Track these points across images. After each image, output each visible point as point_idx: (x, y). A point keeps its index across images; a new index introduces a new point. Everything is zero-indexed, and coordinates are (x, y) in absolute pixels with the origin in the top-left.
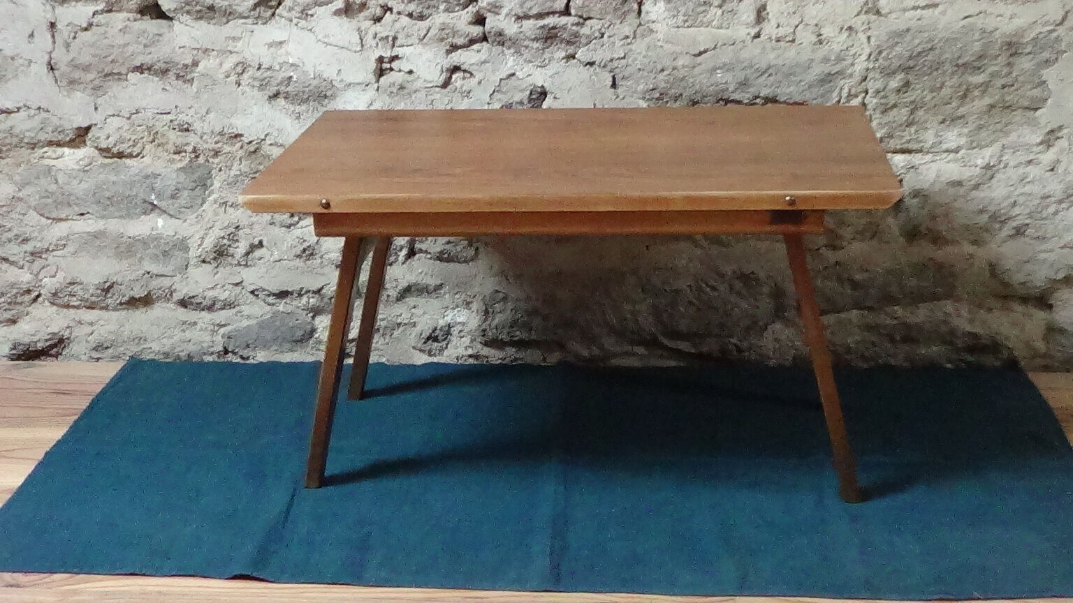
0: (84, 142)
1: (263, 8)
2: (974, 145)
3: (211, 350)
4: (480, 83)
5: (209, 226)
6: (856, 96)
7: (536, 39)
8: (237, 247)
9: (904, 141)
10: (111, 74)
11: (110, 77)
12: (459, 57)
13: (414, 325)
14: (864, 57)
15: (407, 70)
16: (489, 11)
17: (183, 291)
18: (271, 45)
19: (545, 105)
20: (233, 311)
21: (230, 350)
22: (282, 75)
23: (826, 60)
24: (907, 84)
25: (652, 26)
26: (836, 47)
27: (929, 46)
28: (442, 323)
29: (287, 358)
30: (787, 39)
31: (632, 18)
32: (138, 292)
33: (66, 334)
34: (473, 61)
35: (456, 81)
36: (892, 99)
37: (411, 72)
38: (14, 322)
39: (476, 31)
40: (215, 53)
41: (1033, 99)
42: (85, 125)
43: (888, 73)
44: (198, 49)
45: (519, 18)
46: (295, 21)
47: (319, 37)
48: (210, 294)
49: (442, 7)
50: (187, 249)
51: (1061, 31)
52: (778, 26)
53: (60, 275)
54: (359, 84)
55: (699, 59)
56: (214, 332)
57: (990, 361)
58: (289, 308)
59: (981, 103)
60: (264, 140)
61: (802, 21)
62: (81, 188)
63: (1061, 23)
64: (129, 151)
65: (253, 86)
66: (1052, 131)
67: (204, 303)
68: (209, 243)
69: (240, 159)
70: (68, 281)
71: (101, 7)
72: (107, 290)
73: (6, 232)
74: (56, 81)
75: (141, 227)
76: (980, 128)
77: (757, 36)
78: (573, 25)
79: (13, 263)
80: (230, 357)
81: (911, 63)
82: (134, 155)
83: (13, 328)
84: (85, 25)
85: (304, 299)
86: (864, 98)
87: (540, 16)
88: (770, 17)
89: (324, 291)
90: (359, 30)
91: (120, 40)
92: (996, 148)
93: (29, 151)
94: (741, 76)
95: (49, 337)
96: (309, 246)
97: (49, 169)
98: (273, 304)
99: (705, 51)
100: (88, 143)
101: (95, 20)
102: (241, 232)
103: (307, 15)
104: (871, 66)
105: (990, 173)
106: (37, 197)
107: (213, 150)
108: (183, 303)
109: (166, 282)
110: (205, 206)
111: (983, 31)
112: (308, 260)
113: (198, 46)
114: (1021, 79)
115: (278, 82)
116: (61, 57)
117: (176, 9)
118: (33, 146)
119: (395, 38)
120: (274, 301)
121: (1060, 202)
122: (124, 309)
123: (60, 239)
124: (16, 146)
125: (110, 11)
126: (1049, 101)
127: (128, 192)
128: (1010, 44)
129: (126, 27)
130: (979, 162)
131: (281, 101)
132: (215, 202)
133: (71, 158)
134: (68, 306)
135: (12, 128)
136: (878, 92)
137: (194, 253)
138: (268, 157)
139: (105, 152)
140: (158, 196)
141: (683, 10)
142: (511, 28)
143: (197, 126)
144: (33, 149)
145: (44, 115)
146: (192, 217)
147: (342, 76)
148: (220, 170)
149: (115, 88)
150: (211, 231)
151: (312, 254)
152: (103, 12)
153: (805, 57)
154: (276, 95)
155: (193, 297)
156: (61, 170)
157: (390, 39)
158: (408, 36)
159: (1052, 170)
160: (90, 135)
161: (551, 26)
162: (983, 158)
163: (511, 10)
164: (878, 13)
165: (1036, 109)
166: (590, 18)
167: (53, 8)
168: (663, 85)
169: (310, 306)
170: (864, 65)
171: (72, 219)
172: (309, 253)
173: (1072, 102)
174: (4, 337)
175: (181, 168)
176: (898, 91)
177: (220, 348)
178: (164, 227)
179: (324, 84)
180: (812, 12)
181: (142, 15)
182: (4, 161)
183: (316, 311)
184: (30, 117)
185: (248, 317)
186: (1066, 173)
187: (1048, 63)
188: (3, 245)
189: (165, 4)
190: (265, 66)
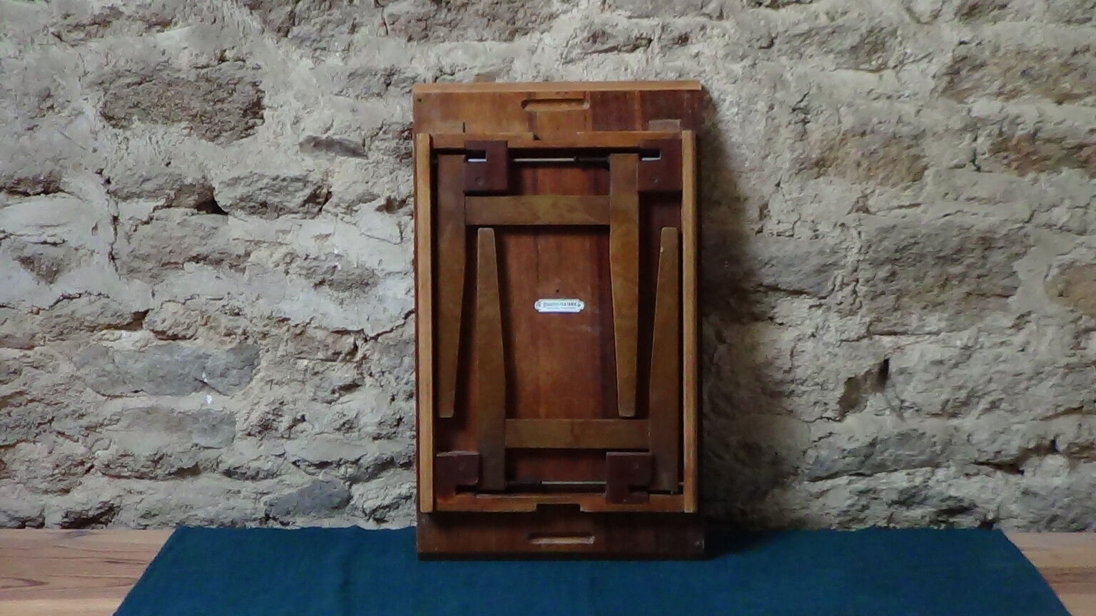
0: (141, 324)
1: (311, 204)
2: (954, 327)
3: (254, 516)
5: (255, 402)
6: (848, 285)
8: (281, 421)
9: (891, 324)
10: (169, 263)
11: (167, 267)
14: (855, 250)
17: (229, 461)
18: (317, 237)
20: (276, 480)
21: (271, 516)
22: (326, 266)
23: (821, 252)
24: (893, 274)
26: (831, 241)
27: (913, 241)
29: (326, 523)
30: (787, 234)
32: (187, 463)
33: (116, 502)
36: (881, 286)
38: (66, 491)
40: (266, 245)
41: (1004, 288)
42: (142, 310)
43: (876, 264)
44: (251, 241)
46: (340, 216)
47: (363, 231)
48: (254, 465)
50: (234, 423)
51: (1029, 227)
52: (779, 222)
53: (113, 448)
54: (397, 273)
56: (256, 500)
57: (966, 522)
58: (328, 478)
59: (958, 292)
60: (309, 323)
61: (799, 219)
62: (137, 367)
63: (1028, 222)
64: (183, 333)
65: (300, 275)
66: (1022, 316)
67: (249, 473)
68: (255, 418)
69: (287, 341)
70: (121, 453)
71: (162, 202)
72: (156, 462)
73: (64, 408)
74: (117, 270)
75: (191, 403)
76: (958, 313)
77: (760, 231)
79: (68, 437)
80: (271, 524)
81: (898, 256)
82: (188, 336)
83: (67, 497)
84: (145, 219)
85: (343, 469)
86: (855, 286)
88: (771, 214)
89: (361, 461)
90: (399, 225)
91: (178, 233)
92: (972, 331)
93: (89, 333)
94: (746, 266)
95: (100, 505)
96: (349, 421)
97: (107, 349)
98: (313, 474)
99: (715, 245)
100: (144, 326)
101: (156, 214)
102: (285, 408)
103: (352, 210)
104: (861, 258)
105: (968, 353)
106: (94, 376)
107: (262, 333)
108: (229, 473)
109: (212, 454)
110: (253, 383)
111: (961, 228)
112: (348, 432)
113: (252, 239)
114: (995, 270)
115: (324, 270)
116: (122, 248)
117: (231, 205)
118: (92, 329)
120: (313, 471)
121: (1030, 379)
122: (172, 479)
123: (114, 415)
124: (77, 329)
125: (169, 206)
126: (1019, 290)
127: (181, 371)
128: (983, 239)
129: (185, 220)
130: (958, 343)
131: (326, 288)
132: (262, 379)
133: (128, 340)
134: (119, 477)
135: (73, 312)
136: (868, 281)
137: (240, 426)
138: (312, 339)
139: (161, 334)
140: (210, 375)
143: (247, 311)
144: (92, 331)
145: (106, 301)
146: (239, 393)
147: (384, 266)
148: (268, 351)
149: (172, 276)
150: (257, 406)
151: (351, 428)
152: (163, 207)
153: (803, 250)
154: (322, 283)
155: (238, 468)
156: (118, 351)
159: (1023, 350)
160: (147, 319)
162: (961, 340)
164: (867, 211)
165: (1007, 297)
167: (117, 204)
169: (347, 475)
170: (857, 257)
171: (127, 396)
172: (348, 426)
173: (1040, 290)
174: (57, 506)
175: (231, 349)
176: (886, 280)
177: (262, 515)
178: (213, 403)
179: (366, 273)
180: (809, 210)
181: (199, 210)
182: (64, 343)
183: (354, 480)
184: (91, 303)
185: (289, 486)
186: (1035, 353)
187: (1018, 256)
188: (59, 420)
189: (222, 201)
190: (311, 256)
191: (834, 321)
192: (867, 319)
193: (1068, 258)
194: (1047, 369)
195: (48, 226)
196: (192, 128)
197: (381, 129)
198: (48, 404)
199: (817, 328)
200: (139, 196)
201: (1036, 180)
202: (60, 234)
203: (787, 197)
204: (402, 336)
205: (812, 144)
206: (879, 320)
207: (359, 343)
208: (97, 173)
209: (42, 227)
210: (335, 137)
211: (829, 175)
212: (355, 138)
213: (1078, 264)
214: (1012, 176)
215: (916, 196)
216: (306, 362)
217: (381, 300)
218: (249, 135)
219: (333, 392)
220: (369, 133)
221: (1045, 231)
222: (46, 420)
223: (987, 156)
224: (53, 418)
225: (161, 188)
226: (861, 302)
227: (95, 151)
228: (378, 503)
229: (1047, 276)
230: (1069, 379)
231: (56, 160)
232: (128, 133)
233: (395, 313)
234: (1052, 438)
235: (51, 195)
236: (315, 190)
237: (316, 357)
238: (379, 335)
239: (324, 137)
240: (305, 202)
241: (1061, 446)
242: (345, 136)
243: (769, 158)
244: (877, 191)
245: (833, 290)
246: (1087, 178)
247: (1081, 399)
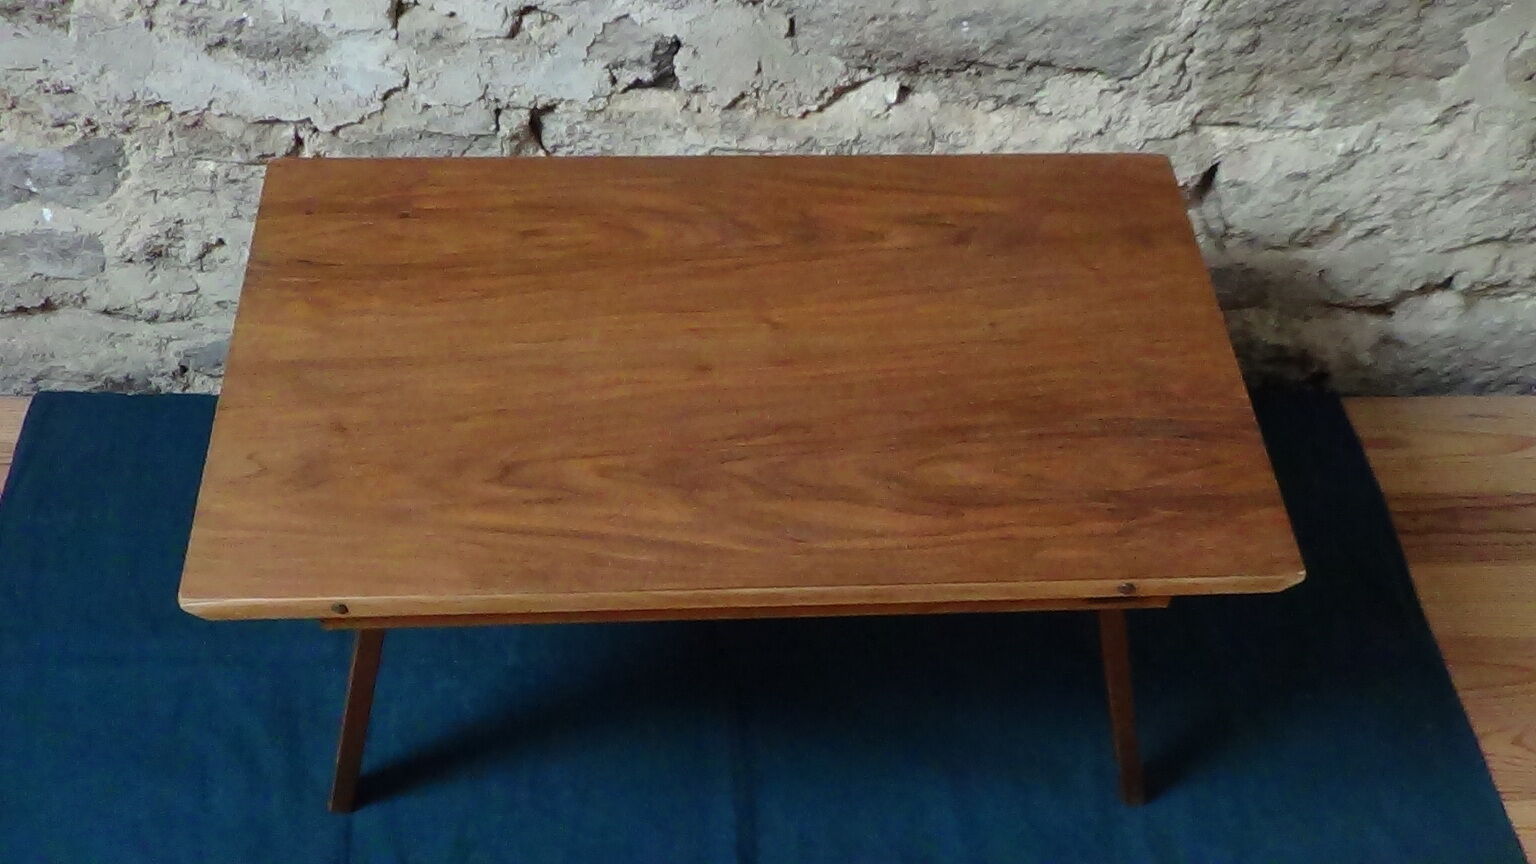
2: (1338, 121)
3: (161, 370)
4: (570, 30)
5: (131, 219)
6: (1173, 56)
8: (184, 246)
9: (1235, 112)
14: (1197, 7)
15: (446, 11)
17: (105, 299)
19: (678, 60)
20: (189, 324)
21: (190, 367)
23: (1136, 11)
24: (1255, 43)
32: (30, 300)
35: (531, 26)
36: (1229, 61)
37: (452, 15)
41: (1439, 65)
43: (1228, 27)
48: (148, 305)
50: (99, 248)
54: (363, 31)
55: (933, 5)
56: (160, 348)
59: (1357, 70)
60: (208, 109)
65: (177, 29)
66: (1454, 107)
67: (141, 315)
68: (135, 242)
69: (171, 134)
75: (16, 219)
76: (1350, 100)
81: (1270, 16)
86: (1187, 58)
92: (1371, 124)
94: (999, 31)
102: (186, 228)
104: (1206, 18)
105: (1352, 158)
107: (124, 123)
108: (107, 313)
109: (74, 288)
110: (121, 192)
114: (1428, 38)
115: (220, 25)
122: (10, 317)
126: (1463, 68)
130: (1340, 147)
131: (228, 52)
132: (136, 187)
136: (1208, 52)
137: (111, 251)
138: (218, 132)
140: (38, 182)
143: (88, 88)
146: (99, 207)
147: (334, 20)
148: (138, 148)
150: (136, 226)
153: (1104, 5)
154: (222, 43)
155: (122, 309)
159: (1441, 158)
162: (1345, 141)
165: (1440, 77)
168: (872, 39)
170: (1197, 17)
173: (1496, 70)
175: (70, 148)
176: (1241, 52)
177: (175, 366)
178: (54, 219)
179: (302, 31)
185: (212, 332)
186: (1461, 161)
187: (1476, 18)
191: (1140, 110)
192: (1196, 107)
194: (1473, 185)
199: (1108, 124)
204: (380, 129)
206: (1214, 108)
207: (304, 134)
216: (211, 166)
217: (335, 74)
226: (1190, 82)
229: (1514, 49)
230: (1503, 199)
233: (366, 92)
234: (1449, 274)
237: (229, 160)
238: (338, 128)
241: (1461, 284)
245: (1146, 66)
247: (1511, 225)
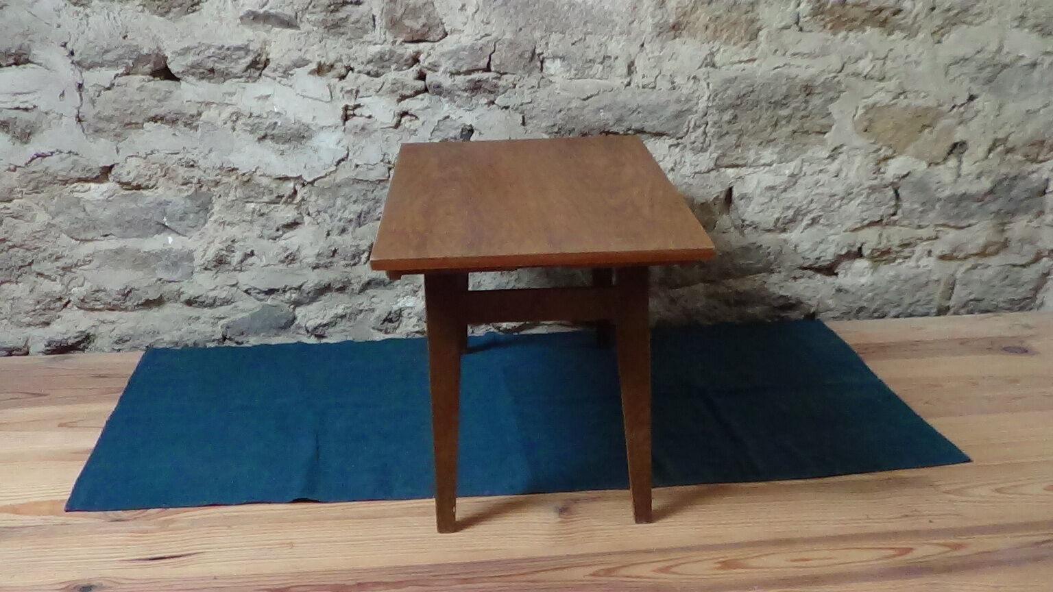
0: (108, 178)
1: (252, 69)
2: (783, 159)
3: (213, 338)
4: (423, 124)
5: (210, 240)
6: (700, 127)
7: (466, 90)
8: (234, 256)
9: (734, 158)
10: (130, 124)
11: (129, 126)
12: (407, 105)
13: (373, 310)
14: (705, 98)
15: (367, 115)
16: (429, 69)
17: (190, 291)
18: (259, 98)
19: (472, 139)
20: (230, 307)
21: (228, 337)
22: (268, 122)
23: (678, 101)
24: (735, 117)
25: (551, 79)
26: (685, 91)
27: (750, 89)
28: (395, 308)
29: (275, 341)
30: (651, 86)
31: (536, 74)
32: (153, 296)
33: (92, 332)
34: (418, 107)
35: (405, 122)
36: (726, 128)
37: (370, 117)
38: (48, 324)
39: (420, 84)
40: (214, 105)
41: (822, 126)
42: (109, 165)
44: (201, 103)
45: (452, 74)
46: (278, 79)
47: (299, 91)
48: (211, 294)
49: (393, 67)
50: (192, 259)
51: (841, 76)
52: (643, 77)
54: (329, 127)
55: (586, 103)
56: (214, 324)
57: (795, 315)
58: (275, 303)
59: (785, 130)
60: (255, 172)
61: (660, 73)
62: (106, 214)
63: (840, 71)
64: (146, 184)
65: (245, 131)
66: (836, 148)
67: (207, 302)
68: (211, 254)
69: (236, 188)
70: (94, 289)
71: (121, 71)
72: (127, 295)
73: (41, 252)
74: (83, 130)
75: (154, 243)
76: (786, 147)
77: (629, 84)
78: (494, 78)
79: (47, 277)
80: (228, 343)
81: (739, 102)
82: (150, 186)
83: (47, 329)
84: (108, 85)
85: (288, 295)
86: (706, 127)
87: (469, 72)
88: (637, 69)
89: (303, 288)
90: (329, 86)
91: (137, 97)
92: (797, 162)
93: (62, 186)
94: (618, 113)
95: (77, 334)
96: (291, 253)
97: (79, 199)
98: (262, 300)
99: (591, 96)
100: (111, 178)
101: (117, 81)
102: (236, 245)
103: (288, 74)
104: (710, 105)
105: (794, 179)
106: (68, 224)
107: (215, 181)
108: (189, 303)
109: (175, 287)
110: (208, 224)
111: (788, 78)
112: (290, 263)
113: (201, 100)
114: (814, 111)
115: (266, 126)
116: (88, 111)
117: (183, 72)
118: (65, 182)
119: (357, 91)
120: (263, 297)
121: (843, 198)
122: (140, 309)
123: (87, 256)
124: (50, 183)
125: (128, 74)
126: (834, 128)
127: (144, 217)
128: (806, 87)
129: (142, 86)
130: (787, 172)
131: (268, 142)
132: (215, 221)
133: (97, 191)
134: (93, 310)
135: (47, 168)
136: (715, 123)
137: (198, 261)
138: (258, 185)
139: (126, 185)
140: (169, 219)
141: (575, 66)
142: (447, 82)
143: (201, 163)
144: (65, 185)
145: (76, 157)
146: (196, 234)
147: (317, 121)
148: (220, 196)
149: (133, 135)
150: (212, 244)
151: (293, 260)
152: (122, 75)
153: (663, 99)
154: (264, 137)
155: (198, 297)
156: (88, 201)
157: (354, 92)
158: (367, 89)
159: (837, 176)
160: (113, 173)
161: (477, 79)
162: (789, 169)
163: (447, 68)
164: (714, 66)
165: (825, 133)
166: (506, 73)
167: (81, 73)
168: (561, 122)
169: (292, 299)
170: (705, 104)
171: (97, 240)
172: (291, 258)
173: (849, 127)
174: (39, 338)
175: (188, 196)
176: (730, 122)
177: (219, 336)
178: (173, 243)
179: (302, 127)
180: (669, 67)
181: (154, 77)
182: (39, 196)
183: (297, 304)
184: (62, 160)
185: (243, 311)
186: (846, 178)
187: (832, 100)
188: (39, 262)
189: (174, 68)
190: (254, 115)
191: (689, 157)
192: (715, 155)
193: (871, 101)
194: (855, 190)
195: (20, 94)
196: (144, 6)
197: (310, 4)
198: (28, 250)
199: (675, 164)
200: (102, 65)
201: (846, 38)
202: (31, 100)
203: (650, 55)
204: (334, 180)
205: (669, 11)
206: (724, 155)
207: (298, 187)
208: (62, 46)
209: (15, 94)
210: (272, 11)
211: (684, 37)
212: (288, 12)
213: (878, 105)
214: (827, 35)
215: (752, 53)
216: (253, 205)
217: (316, 151)
218: (194, 11)
219: (278, 230)
220: (300, 8)
221: (853, 79)
222: (27, 263)
223: (808, 18)
224: (33, 261)
225: (120, 58)
226: (710, 141)
227: (59, 26)
228: (319, 321)
229: (854, 116)
230: (873, 197)
231: (25, 35)
232: (88, 11)
233: (328, 162)
234: (859, 245)
235: (21, 66)
236: (256, 58)
237: (262, 200)
238: (315, 180)
239: (262, 11)
240: (248, 67)
241: (866, 252)
242: (279, 10)
243: (635, 23)
244: (722, 50)
245: (688, 131)
246: (885, 35)
247: (881, 213)
